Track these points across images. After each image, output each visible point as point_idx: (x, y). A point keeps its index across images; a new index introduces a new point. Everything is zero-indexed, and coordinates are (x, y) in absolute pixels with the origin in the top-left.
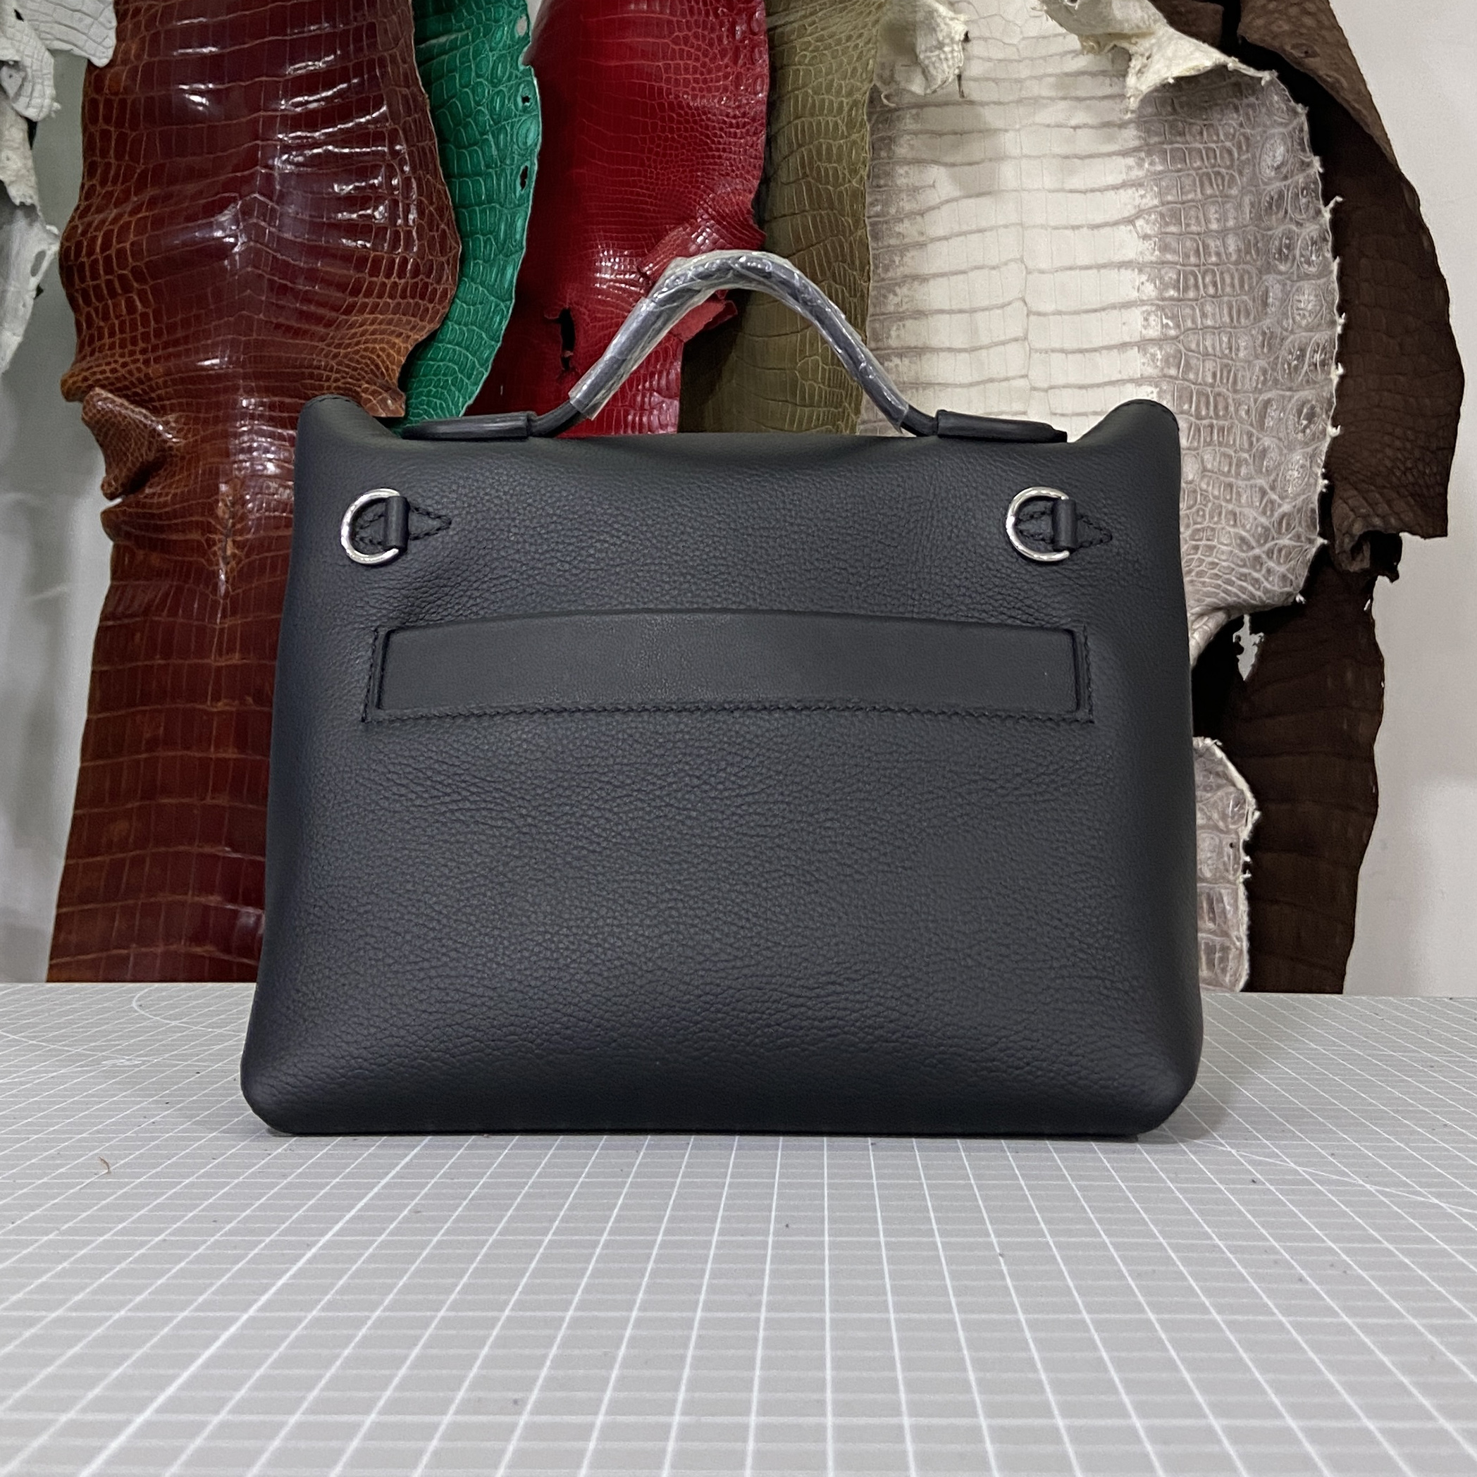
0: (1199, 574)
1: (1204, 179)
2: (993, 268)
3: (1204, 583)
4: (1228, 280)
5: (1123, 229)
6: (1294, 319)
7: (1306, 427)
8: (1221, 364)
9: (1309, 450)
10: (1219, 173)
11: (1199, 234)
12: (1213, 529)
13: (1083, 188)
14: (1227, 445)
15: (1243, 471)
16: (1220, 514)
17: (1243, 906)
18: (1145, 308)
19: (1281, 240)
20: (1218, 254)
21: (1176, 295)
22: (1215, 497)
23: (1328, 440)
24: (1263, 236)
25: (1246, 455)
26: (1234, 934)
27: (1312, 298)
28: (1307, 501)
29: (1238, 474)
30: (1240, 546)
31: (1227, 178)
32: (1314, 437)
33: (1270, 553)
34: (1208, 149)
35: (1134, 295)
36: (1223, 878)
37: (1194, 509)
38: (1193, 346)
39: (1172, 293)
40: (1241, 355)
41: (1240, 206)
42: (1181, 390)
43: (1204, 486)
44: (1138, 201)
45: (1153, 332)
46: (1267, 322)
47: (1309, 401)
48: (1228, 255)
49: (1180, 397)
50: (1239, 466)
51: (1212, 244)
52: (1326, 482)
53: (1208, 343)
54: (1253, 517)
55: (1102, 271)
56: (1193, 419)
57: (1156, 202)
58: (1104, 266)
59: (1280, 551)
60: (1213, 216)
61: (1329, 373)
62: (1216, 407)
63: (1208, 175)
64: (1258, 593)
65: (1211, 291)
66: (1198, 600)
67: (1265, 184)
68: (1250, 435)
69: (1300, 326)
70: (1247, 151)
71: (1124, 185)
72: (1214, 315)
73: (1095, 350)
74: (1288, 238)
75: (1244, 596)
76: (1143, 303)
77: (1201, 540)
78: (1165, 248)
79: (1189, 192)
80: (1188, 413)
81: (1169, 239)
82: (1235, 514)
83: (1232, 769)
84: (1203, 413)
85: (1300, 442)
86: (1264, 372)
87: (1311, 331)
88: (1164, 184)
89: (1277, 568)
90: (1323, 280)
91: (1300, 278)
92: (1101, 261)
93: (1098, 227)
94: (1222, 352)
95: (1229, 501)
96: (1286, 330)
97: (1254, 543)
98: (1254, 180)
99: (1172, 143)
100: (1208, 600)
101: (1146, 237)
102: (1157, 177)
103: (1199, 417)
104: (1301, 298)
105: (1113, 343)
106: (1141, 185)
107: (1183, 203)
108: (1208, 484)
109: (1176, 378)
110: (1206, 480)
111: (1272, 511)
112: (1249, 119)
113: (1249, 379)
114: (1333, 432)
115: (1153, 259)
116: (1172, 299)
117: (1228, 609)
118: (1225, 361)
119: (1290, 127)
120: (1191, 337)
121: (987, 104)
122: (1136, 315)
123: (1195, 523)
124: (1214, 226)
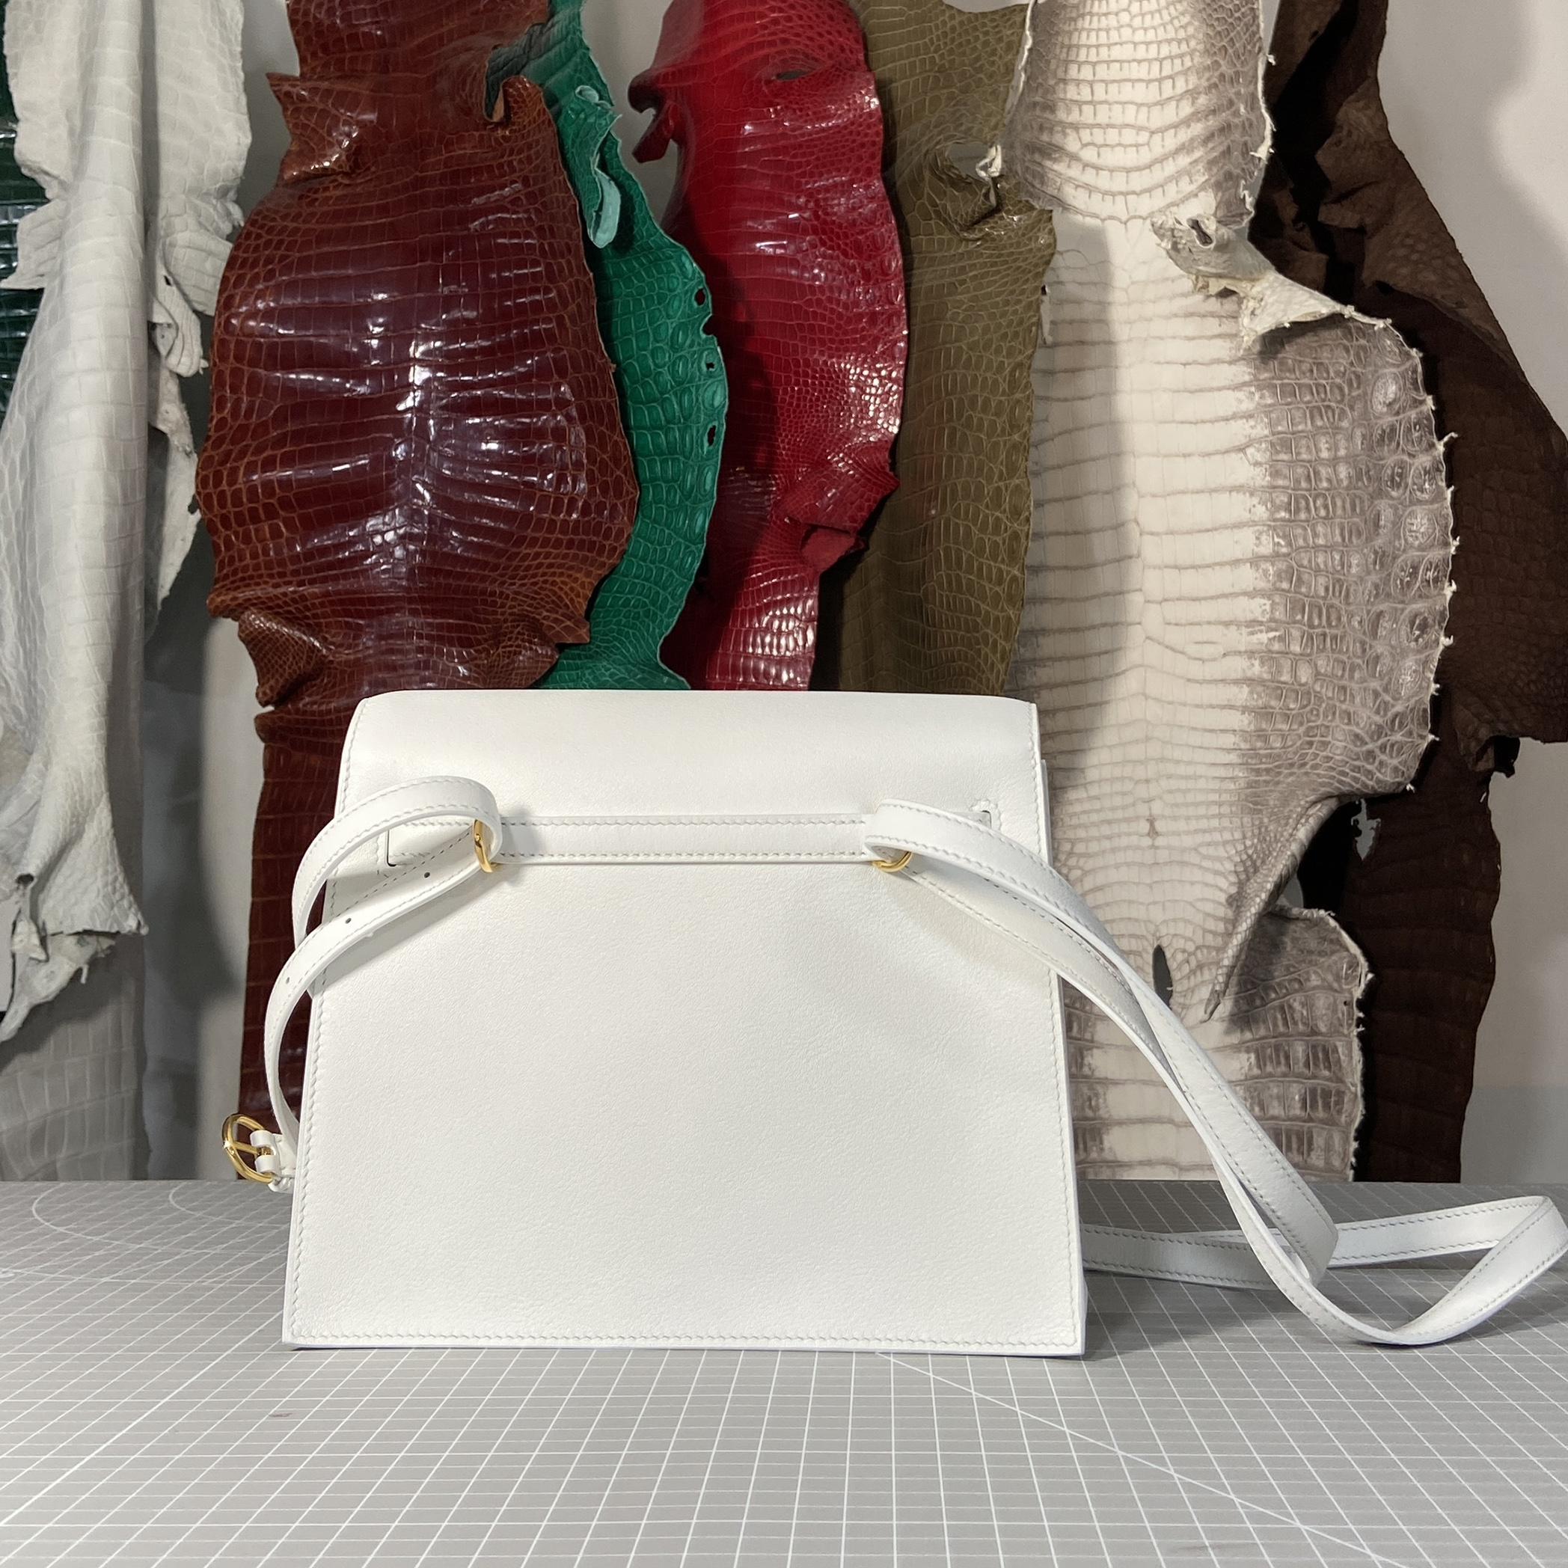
0: (1315, 767)
1: (1314, 412)
2: (1107, 493)
3: (1318, 775)
4: (1339, 503)
5: (1235, 457)
6: (1406, 540)
7: (1419, 637)
8: (1333, 579)
9: (1423, 656)
10: (1329, 407)
11: (1309, 461)
12: (1328, 727)
13: (1194, 420)
14: (1340, 652)
15: (1357, 675)
16: (1334, 713)
17: (1357, 1056)
18: (1256, 528)
19: (1393, 469)
20: (1329, 480)
21: (1287, 516)
22: (1329, 698)
23: (1441, 648)
24: (1375, 465)
25: (1360, 661)
26: (1348, 1080)
27: (1425, 521)
28: (1420, 701)
29: (1351, 677)
30: (1354, 742)
31: (1337, 412)
32: (1426, 647)
33: (1383, 748)
34: (1317, 385)
35: (1246, 516)
36: (1338, 1032)
37: (1308, 708)
38: (1305, 563)
39: (1283, 514)
40: (1354, 570)
41: (1350, 438)
42: (1294, 602)
43: (1318, 689)
44: (1249, 431)
45: (1266, 549)
46: (1379, 542)
47: (1421, 614)
48: (1339, 481)
49: (1292, 609)
50: (1352, 670)
51: (1324, 472)
52: (1438, 686)
53: (1320, 560)
54: (1367, 717)
55: (1214, 494)
56: (1306, 628)
57: (1266, 432)
58: (1215, 490)
59: (1392, 746)
60: (1323, 446)
61: (1443, 589)
62: (1328, 618)
63: (1318, 408)
64: (1371, 783)
65: (1323, 513)
66: (1314, 790)
67: (1376, 418)
68: (1363, 644)
69: (1412, 546)
70: (1358, 387)
71: (1234, 417)
72: (1325, 535)
73: (1208, 566)
74: (1400, 468)
75: (1358, 786)
76: (1255, 523)
77: (1315, 736)
78: (1275, 474)
79: (1300, 423)
80: (1300, 622)
81: (1280, 466)
82: (1349, 714)
83: (1345, 937)
84: (1316, 622)
85: (1413, 650)
86: (1377, 587)
87: (1423, 550)
88: (1273, 416)
89: (1389, 761)
90: (1436, 506)
91: (1412, 503)
92: (1212, 486)
93: (1209, 455)
94: (1333, 566)
95: (1342, 702)
96: (1399, 550)
97: (1367, 739)
98: (1365, 414)
99: (1282, 379)
100: (1323, 789)
101: (1257, 464)
102: (1267, 410)
103: (1311, 626)
104: (1413, 521)
105: (1225, 560)
106: (1251, 416)
107: (1293, 434)
108: (1322, 687)
109: (1288, 591)
110: (1319, 683)
111: (1386, 711)
112: (1360, 359)
113: (1361, 593)
114: (1446, 641)
115: (1264, 483)
116: (1283, 520)
117: (1340, 796)
118: (1337, 576)
119: (1403, 368)
120: (1303, 555)
121: (1098, 343)
122: (1248, 535)
123: (1309, 721)
124: (1325, 454)
